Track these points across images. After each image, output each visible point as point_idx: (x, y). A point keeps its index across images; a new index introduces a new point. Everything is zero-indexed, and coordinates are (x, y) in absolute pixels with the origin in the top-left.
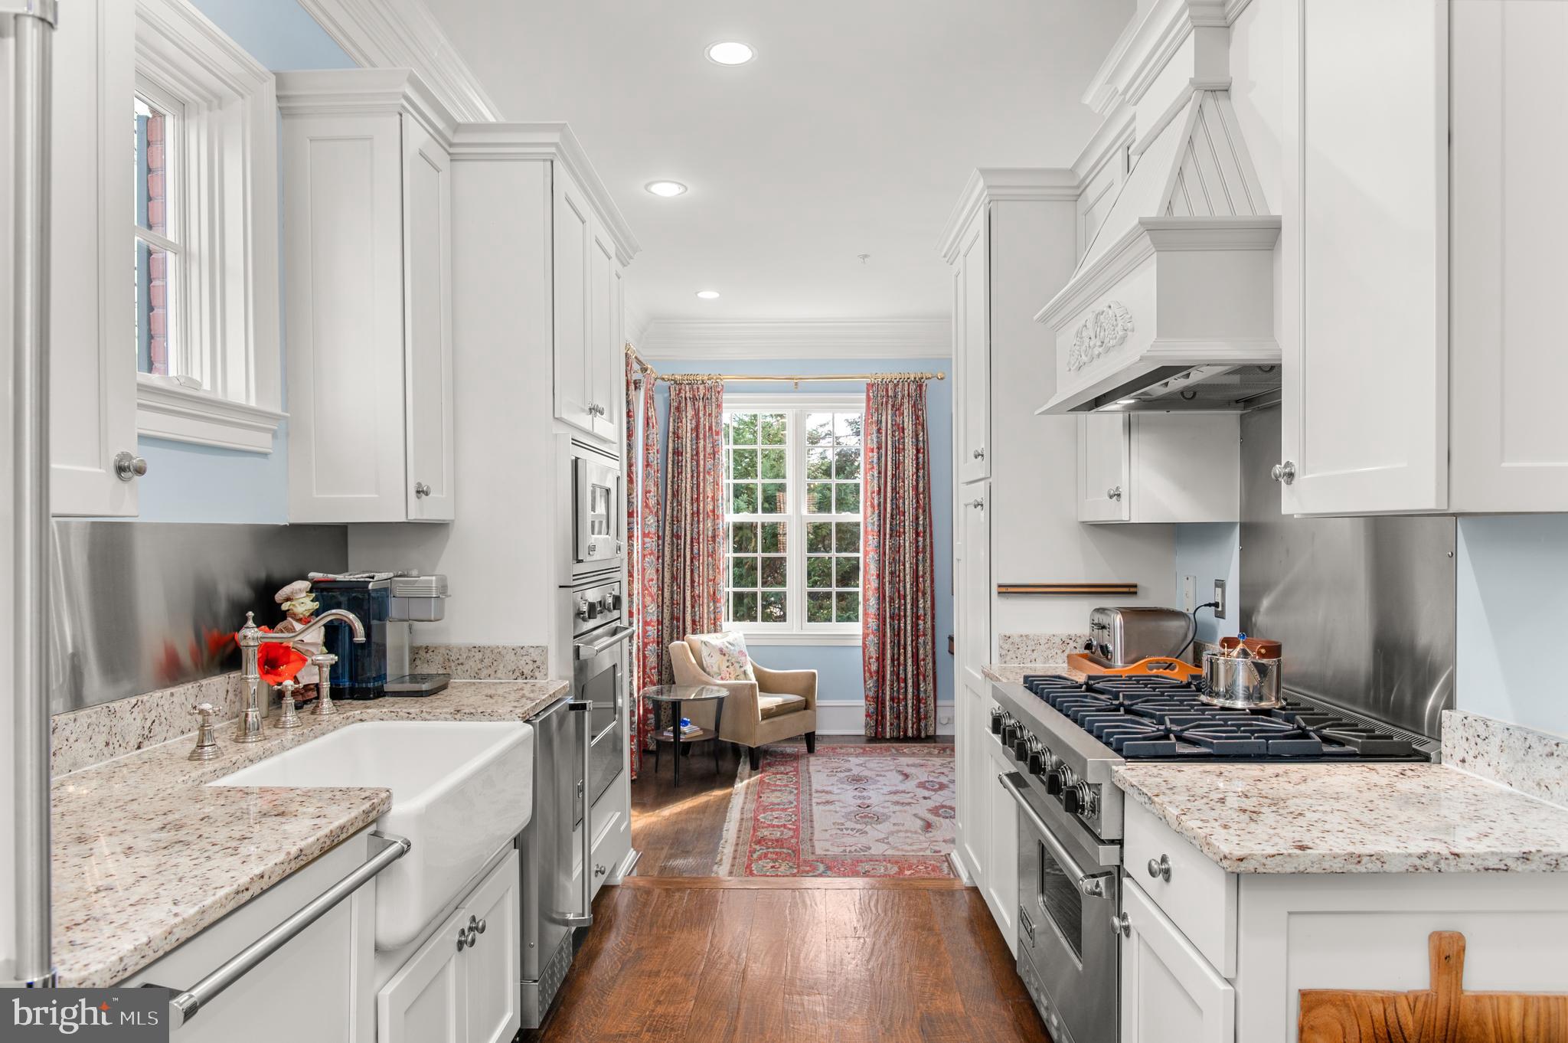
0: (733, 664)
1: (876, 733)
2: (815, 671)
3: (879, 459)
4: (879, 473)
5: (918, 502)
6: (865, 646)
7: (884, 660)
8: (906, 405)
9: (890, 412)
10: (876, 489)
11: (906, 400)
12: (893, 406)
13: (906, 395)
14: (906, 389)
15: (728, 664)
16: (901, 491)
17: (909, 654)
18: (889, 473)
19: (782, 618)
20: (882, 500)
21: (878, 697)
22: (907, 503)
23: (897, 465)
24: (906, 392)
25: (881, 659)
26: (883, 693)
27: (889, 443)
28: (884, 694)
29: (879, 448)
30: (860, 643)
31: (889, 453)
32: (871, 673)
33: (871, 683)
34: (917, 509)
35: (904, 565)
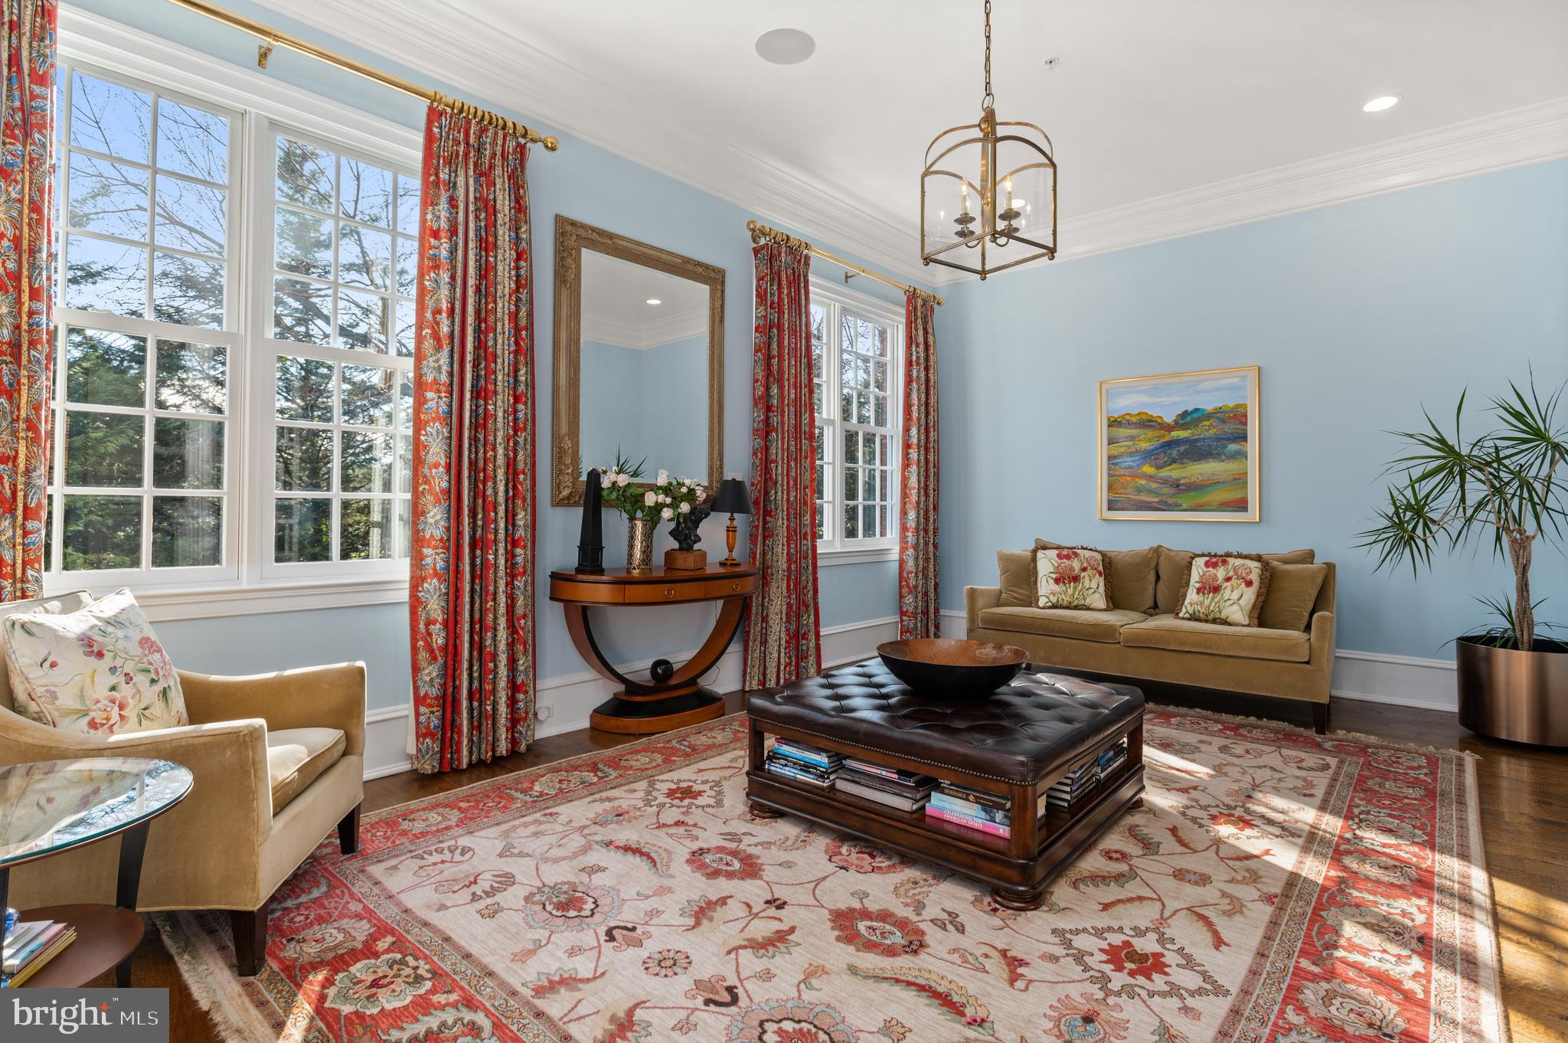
0: (129, 678)
1: (441, 764)
2: (361, 664)
3: (453, 251)
4: (453, 277)
5: (517, 343)
6: (415, 603)
7: (456, 623)
8: (498, 171)
9: (471, 172)
10: (444, 306)
11: (498, 161)
12: (476, 165)
13: (499, 153)
14: (500, 142)
15: (113, 680)
16: (491, 319)
17: (502, 609)
18: (471, 282)
19: (214, 558)
20: (457, 328)
21: (444, 696)
22: (500, 341)
23: (486, 272)
24: (499, 148)
25: (451, 623)
26: (455, 687)
27: (472, 226)
28: (457, 689)
29: (453, 231)
30: (404, 595)
31: (471, 245)
32: (432, 651)
33: (431, 672)
34: (516, 352)
35: (494, 449)
